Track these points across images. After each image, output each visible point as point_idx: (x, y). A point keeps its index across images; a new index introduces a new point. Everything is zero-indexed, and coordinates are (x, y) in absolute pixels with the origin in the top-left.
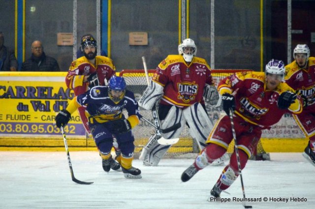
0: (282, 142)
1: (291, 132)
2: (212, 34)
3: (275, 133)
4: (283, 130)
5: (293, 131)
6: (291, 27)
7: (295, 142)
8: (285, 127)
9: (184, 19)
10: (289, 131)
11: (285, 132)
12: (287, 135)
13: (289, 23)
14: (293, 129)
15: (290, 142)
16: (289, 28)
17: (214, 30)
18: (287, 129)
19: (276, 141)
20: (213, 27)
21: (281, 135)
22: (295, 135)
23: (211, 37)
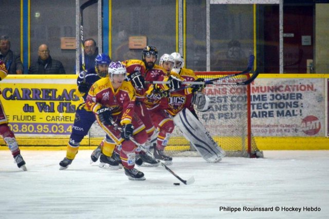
0: (275, 140)
1: (283, 130)
2: (208, 37)
3: (268, 132)
4: (276, 128)
5: (285, 130)
6: (282, 31)
7: (288, 140)
8: (277, 126)
9: (181, 24)
10: (281, 130)
11: (278, 131)
12: (280, 133)
13: (281, 27)
14: (285, 128)
15: (282, 140)
16: (281, 32)
17: (209, 34)
18: (280, 128)
19: (269, 139)
20: (208, 31)
21: (274, 134)
22: (287, 133)
23: (207, 41)
